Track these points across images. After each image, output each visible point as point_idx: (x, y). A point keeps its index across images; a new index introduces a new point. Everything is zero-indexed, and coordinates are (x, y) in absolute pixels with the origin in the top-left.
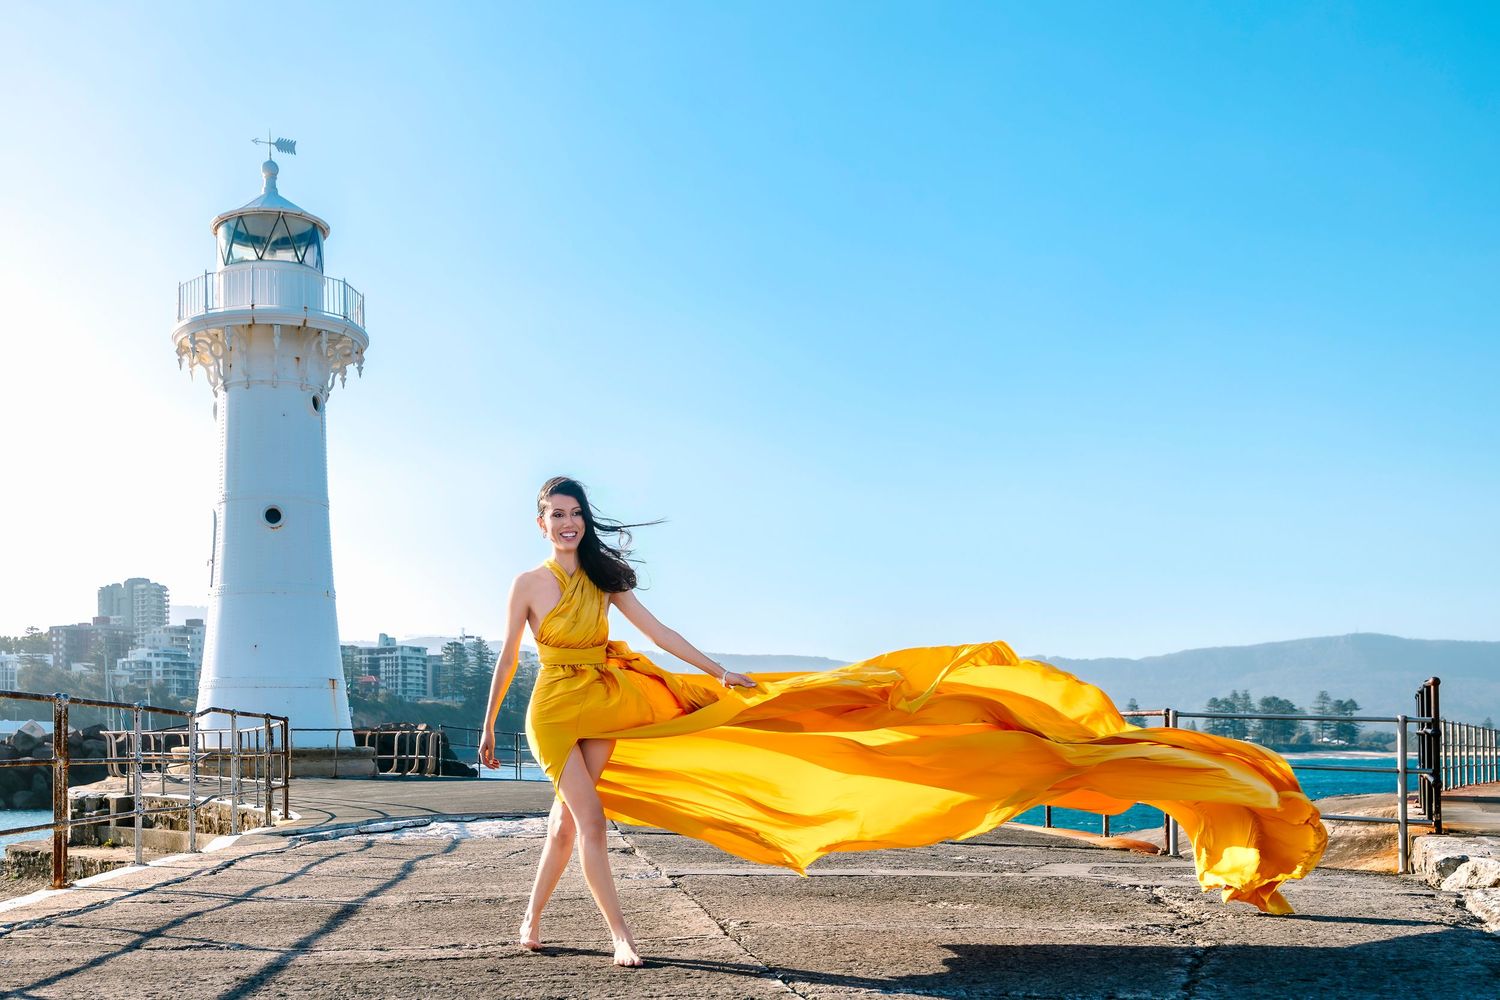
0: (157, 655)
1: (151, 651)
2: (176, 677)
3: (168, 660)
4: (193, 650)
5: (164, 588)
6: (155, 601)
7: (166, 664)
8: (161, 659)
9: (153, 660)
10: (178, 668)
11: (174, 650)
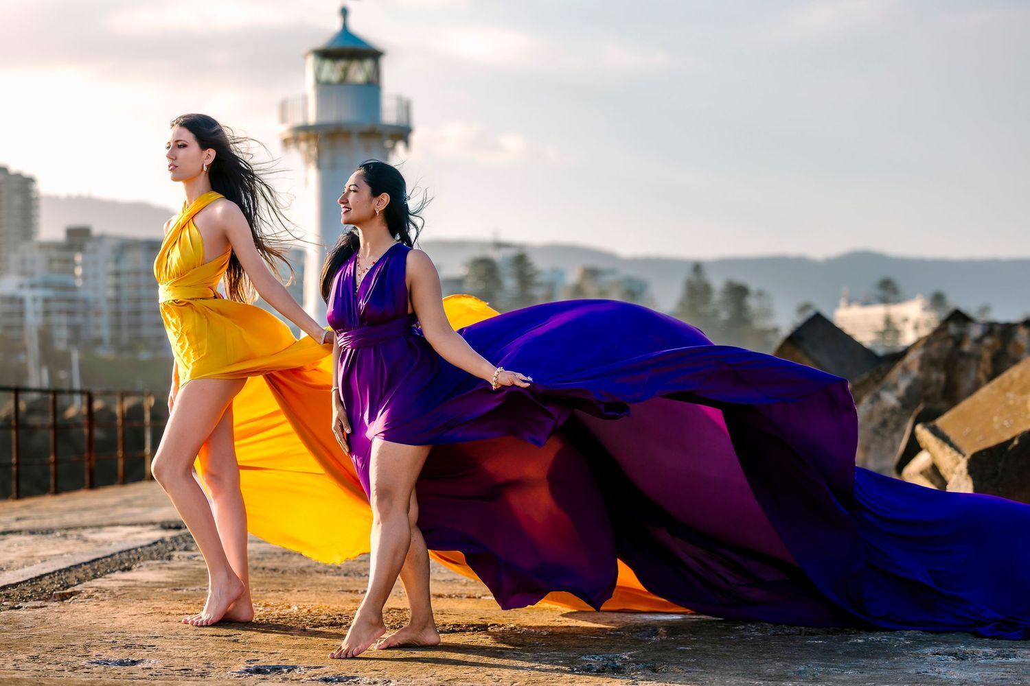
0: (33, 286)
1: (26, 280)
2: (63, 319)
3: (49, 293)
4: (84, 277)
5: (30, 180)
6: (17, 200)
7: (46, 300)
8: (40, 293)
9: (28, 294)
10: (64, 306)
11: (57, 278)
